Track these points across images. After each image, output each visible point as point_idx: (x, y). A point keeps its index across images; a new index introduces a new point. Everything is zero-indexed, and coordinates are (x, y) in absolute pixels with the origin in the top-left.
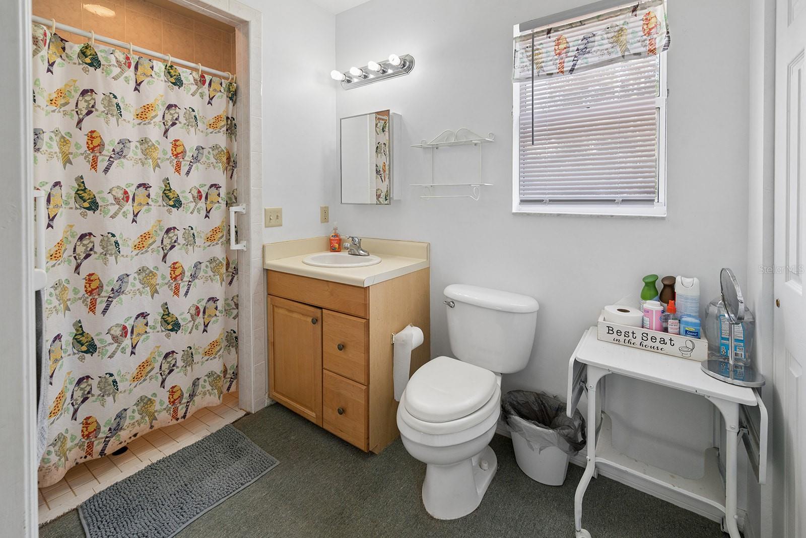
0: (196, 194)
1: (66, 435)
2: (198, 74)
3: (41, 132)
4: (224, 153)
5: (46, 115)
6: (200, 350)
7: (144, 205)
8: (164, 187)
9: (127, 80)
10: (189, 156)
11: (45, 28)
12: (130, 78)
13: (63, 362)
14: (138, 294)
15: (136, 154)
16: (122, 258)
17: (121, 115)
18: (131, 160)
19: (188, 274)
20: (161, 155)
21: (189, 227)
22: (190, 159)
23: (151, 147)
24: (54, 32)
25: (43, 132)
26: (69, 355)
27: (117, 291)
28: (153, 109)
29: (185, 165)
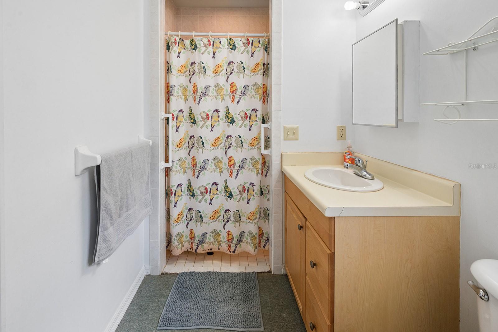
0: (243, 116)
1: (183, 234)
2: (245, 39)
3: (174, 86)
4: (260, 88)
5: (177, 78)
6: (245, 214)
7: (217, 122)
8: (226, 111)
9: (209, 53)
10: (239, 92)
11: (175, 36)
12: (210, 52)
13: (182, 198)
14: (213, 172)
15: (213, 93)
16: (205, 150)
17: (206, 73)
18: (211, 96)
19: (237, 165)
20: (225, 93)
21: (238, 136)
22: (240, 93)
23: (220, 89)
24: (180, 37)
25: (175, 86)
26: (186, 195)
27: (202, 168)
28: (221, 66)
29: (236, 98)
